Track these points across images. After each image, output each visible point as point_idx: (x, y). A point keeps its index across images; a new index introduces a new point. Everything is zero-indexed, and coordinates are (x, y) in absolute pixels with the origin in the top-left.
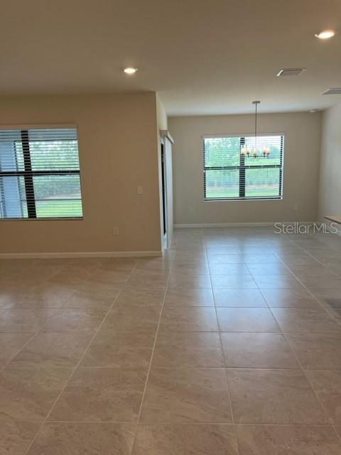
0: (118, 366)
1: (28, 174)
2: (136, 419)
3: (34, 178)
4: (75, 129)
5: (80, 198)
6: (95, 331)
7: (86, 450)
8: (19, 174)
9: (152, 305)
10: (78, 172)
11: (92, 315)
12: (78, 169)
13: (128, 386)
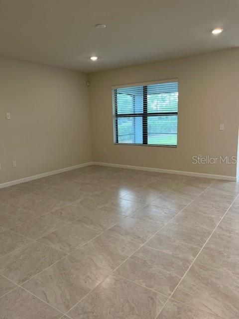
0: (171, 253)
1: (145, 115)
2: (170, 294)
3: (148, 117)
4: (177, 83)
5: (176, 132)
6: (164, 225)
7: (128, 301)
8: (139, 115)
9: (213, 216)
10: (176, 113)
11: (165, 213)
12: (177, 111)
13: (173, 270)
